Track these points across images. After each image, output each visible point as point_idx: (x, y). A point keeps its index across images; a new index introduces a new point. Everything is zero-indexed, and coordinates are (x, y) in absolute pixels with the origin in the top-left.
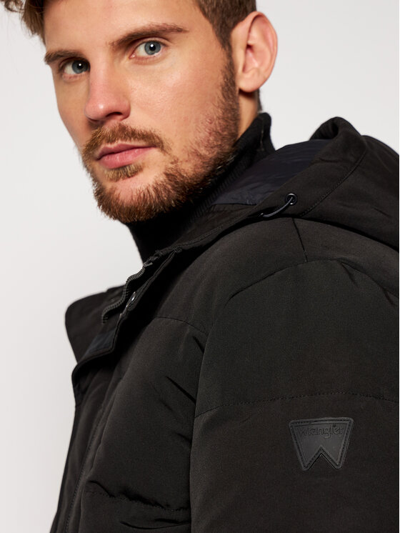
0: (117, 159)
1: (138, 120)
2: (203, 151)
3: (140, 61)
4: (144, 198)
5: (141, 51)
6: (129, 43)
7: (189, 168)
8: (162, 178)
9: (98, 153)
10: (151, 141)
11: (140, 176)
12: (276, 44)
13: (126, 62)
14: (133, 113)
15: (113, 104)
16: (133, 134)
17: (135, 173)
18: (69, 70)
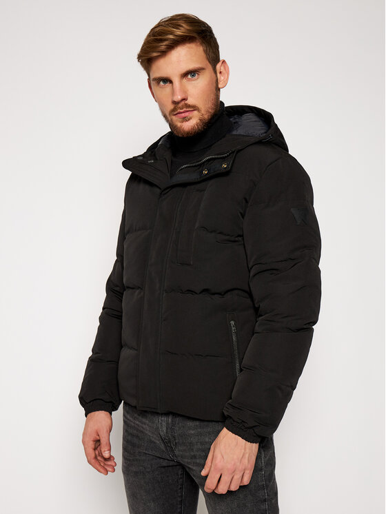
0: (183, 115)
1: (190, 101)
2: (210, 110)
3: (189, 80)
4: (193, 129)
5: (189, 76)
6: (185, 75)
7: (206, 117)
8: (199, 121)
9: (175, 113)
10: (195, 108)
11: (191, 121)
12: (229, 71)
13: (184, 80)
14: (189, 98)
15: (183, 96)
16: (189, 106)
17: (189, 120)
18: (162, 83)
